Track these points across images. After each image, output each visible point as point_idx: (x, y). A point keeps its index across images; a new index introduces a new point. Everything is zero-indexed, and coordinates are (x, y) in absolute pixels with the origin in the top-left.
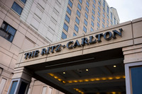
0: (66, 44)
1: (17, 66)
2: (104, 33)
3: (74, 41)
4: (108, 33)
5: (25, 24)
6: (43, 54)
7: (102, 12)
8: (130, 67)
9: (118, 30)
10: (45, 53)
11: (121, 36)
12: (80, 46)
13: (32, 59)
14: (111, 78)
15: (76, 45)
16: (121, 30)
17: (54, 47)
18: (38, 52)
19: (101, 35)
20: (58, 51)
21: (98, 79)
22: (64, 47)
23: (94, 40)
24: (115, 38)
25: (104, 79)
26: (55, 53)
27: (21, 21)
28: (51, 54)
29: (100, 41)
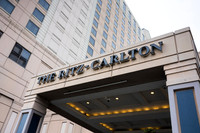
0: (90, 64)
1: (28, 94)
2: (139, 48)
3: (101, 60)
4: (144, 49)
5: (41, 47)
6: (61, 77)
7: (132, 34)
8: (175, 91)
9: (157, 44)
10: (63, 76)
11: (161, 51)
12: (108, 66)
13: (47, 84)
14: (147, 109)
15: (103, 65)
16: (161, 44)
17: (75, 69)
18: (54, 75)
19: (136, 51)
20: (80, 73)
21: (130, 111)
22: (88, 68)
23: (126, 58)
24: (153, 54)
25: (138, 110)
26: (76, 76)
27: (36, 43)
28: (71, 77)
29: (134, 59)
